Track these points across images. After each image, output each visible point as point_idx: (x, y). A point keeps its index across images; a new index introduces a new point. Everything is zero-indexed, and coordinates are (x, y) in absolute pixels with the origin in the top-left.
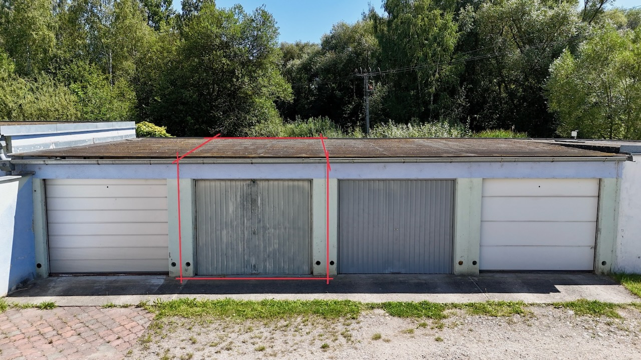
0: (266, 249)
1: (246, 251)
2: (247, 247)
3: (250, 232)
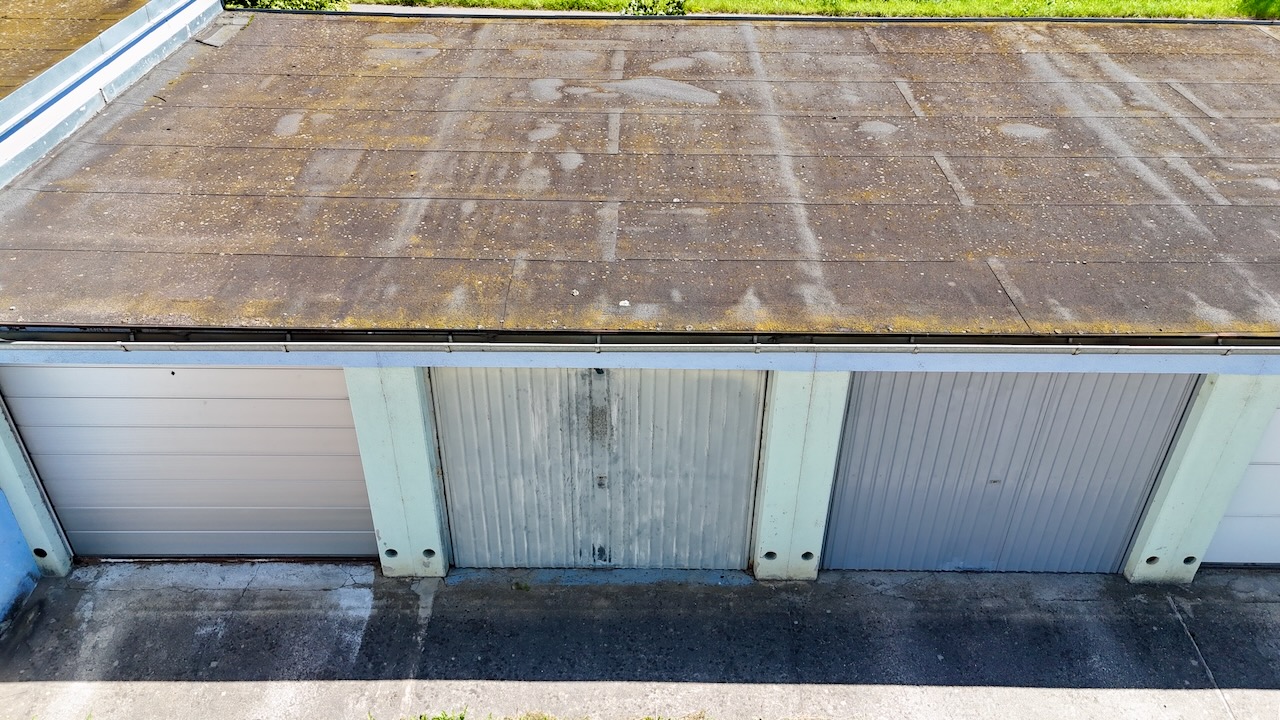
0: (633, 520)
1: (578, 523)
2: (581, 514)
3: (591, 483)
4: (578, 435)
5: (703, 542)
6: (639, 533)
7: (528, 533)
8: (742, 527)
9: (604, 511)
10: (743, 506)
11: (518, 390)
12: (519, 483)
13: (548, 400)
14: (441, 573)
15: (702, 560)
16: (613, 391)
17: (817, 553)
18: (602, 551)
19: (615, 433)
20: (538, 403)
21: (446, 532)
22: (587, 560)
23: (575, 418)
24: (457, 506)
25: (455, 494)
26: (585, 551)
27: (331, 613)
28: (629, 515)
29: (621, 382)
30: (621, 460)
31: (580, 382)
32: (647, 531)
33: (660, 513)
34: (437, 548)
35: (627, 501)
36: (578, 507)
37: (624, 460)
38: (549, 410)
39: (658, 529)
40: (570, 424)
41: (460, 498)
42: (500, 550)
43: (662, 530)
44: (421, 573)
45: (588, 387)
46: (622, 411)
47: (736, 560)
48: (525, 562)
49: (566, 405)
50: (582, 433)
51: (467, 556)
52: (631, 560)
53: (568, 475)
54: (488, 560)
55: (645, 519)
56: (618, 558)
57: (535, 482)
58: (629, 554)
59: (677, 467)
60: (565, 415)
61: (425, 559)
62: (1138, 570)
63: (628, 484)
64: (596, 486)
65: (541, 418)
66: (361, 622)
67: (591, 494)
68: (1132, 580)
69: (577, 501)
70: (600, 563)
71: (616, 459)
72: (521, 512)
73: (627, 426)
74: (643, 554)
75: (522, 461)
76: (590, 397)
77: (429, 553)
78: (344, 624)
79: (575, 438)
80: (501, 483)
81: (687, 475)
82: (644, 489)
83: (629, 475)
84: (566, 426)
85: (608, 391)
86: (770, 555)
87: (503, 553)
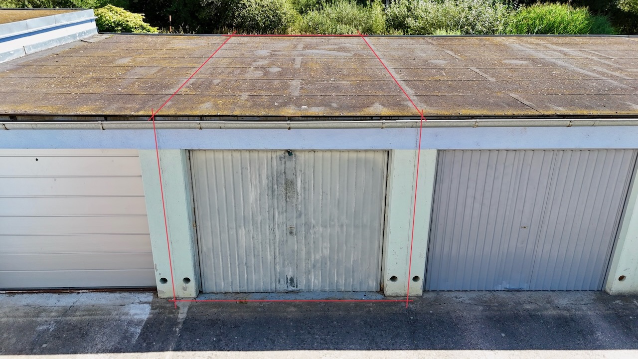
0: (311, 257)
1: (278, 260)
2: (279, 254)
3: (285, 231)
4: (277, 199)
5: (353, 272)
6: (314, 266)
7: (247, 267)
8: (376, 261)
9: (293, 251)
10: (376, 246)
11: (242, 168)
12: (242, 232)
13: (260, 175)
14: (194, 295)
15: (352, 286)
16: (298, 168)
17: (422, 277)
18: (292, 280)
19: (299, 197)
20: (254, 177)
21: (197, 267)
22: (283, 286)
23: (276, 187)
24: (205, 249)
25: (203, 240)
26: (282, 281)
27: (123, 317)
28: (308, 253)
29: (303, 162)
30: (303, 216)
31: (279, 162)
32: (319, 265)
33: (327, 252)
34: (192, 277)
35: (307, 244)
36: (278, 248)
37: (305, 215)
38: (260, 182)
39: (326, 264)
40: (273, 191)
41: (206, 244)
42: (230, 280)
43: (328, 264)
44: (181, 295)
45: (283, 166)
46: (304, 182)
47: (373, 285)
48: (245, 289)
49: (270, 178)
50: (280, 197)
51: (210, 285)
52: (309, 286)
53: (272, 226)
54: (223, 287)
55: (318, 257)
56: (302, 286)
57: (252, 232)
58: (308, 281)
59: (336, 220)
60: (270, 185)
61: (184, 285)
62: (614, 286)
63: (307, 232)
64: (288, 233)
65: (256, 187)
66: (141, 321)
67: (285, 239)
68: (611, 293)
69: (277, 244)
70: (291, 288)
71: (300, 215)
72: (243, 252)
73: (307, 192)
74: (316, 282)
75: (244, 217)
76: (285, 173)
77: (187, 280)
78: (130, 323)
79: (276, 201)
80: (231, 232)
81: (342, 226)
82: (317, 236)
83: (308, 225)
84: (270, 192)
85: (295, 168)
86: (394, 279)
87: (232, 282)
